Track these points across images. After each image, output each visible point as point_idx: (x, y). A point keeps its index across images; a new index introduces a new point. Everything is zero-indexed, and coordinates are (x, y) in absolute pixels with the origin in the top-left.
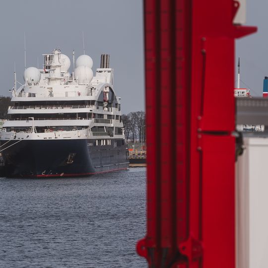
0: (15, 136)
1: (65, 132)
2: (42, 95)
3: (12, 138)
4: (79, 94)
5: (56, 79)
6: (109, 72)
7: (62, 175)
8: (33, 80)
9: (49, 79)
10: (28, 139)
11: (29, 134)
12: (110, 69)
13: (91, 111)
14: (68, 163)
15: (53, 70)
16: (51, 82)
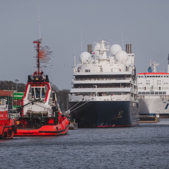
0: (83, 99)
1: (117, 96)
2: (95, 71)
3: (80, 100)
4: (120, 70)
5: (104, 60)
6: (133, 56)
7: (113, 126)
8: (88, 61)
9: (99, 60)
10: (93, 100)
11: (93, 97)
12: (133, 54)
13: (130, 81)
14: (118, 117)
15: (102, 54)
16: (101, 62)
